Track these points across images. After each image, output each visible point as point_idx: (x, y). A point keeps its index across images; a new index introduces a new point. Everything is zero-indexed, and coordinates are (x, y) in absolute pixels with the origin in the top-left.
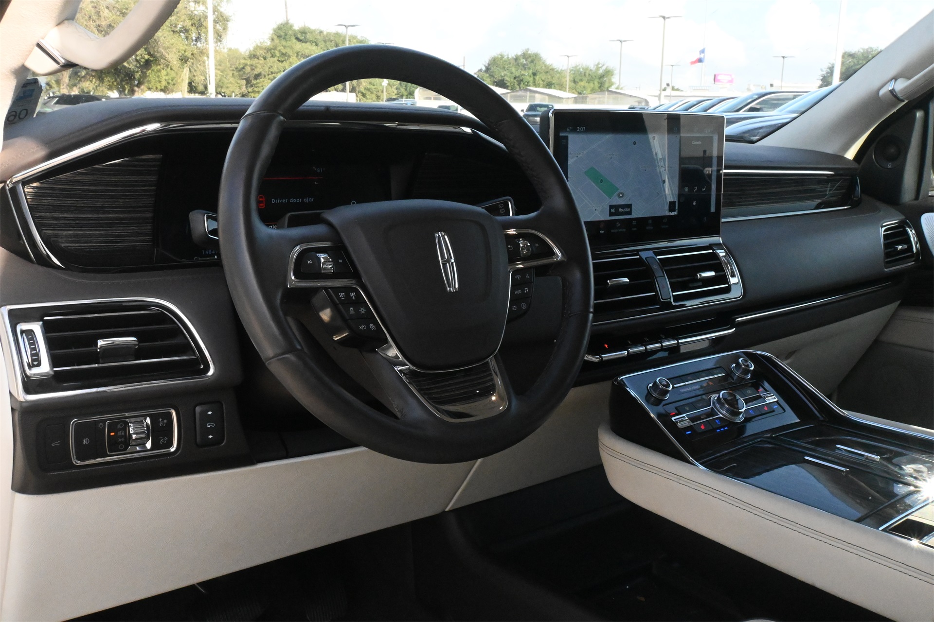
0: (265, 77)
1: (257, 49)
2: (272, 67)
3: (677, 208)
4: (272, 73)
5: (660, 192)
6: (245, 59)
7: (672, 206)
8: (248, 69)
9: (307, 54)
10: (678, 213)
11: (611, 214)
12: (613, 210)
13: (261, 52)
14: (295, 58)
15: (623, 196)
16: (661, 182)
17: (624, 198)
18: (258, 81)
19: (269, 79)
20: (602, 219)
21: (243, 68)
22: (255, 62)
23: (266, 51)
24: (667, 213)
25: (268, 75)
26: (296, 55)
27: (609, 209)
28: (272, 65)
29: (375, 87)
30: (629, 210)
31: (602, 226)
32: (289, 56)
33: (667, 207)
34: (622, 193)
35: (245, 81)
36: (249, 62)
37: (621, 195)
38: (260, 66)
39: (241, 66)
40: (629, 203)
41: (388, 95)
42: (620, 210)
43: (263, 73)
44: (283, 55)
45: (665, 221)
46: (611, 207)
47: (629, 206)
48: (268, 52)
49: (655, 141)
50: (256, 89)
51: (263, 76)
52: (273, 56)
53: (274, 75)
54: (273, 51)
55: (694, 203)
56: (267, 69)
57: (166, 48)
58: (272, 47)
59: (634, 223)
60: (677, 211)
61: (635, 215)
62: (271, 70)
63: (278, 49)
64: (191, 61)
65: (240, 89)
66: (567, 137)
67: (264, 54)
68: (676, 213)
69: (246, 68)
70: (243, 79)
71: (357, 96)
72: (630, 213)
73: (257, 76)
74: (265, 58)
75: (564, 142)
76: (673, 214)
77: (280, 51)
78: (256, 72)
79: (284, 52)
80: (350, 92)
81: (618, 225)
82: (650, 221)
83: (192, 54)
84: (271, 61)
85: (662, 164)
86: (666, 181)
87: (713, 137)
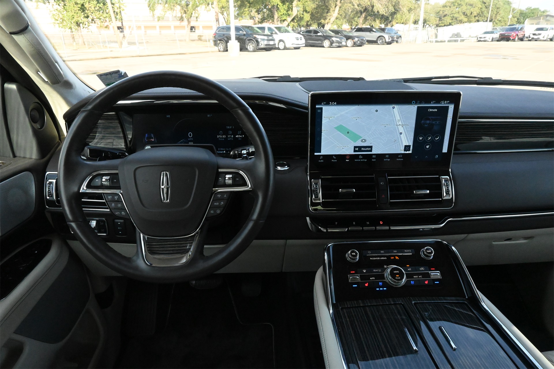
0: (448, 16)
1: (447, 3)
2: (452, 11)
3: (411, 149)
4: (452, 14)
5: (397, 140)
6: (441, 8)
7: (407, 147)
8: (441, 12)
9: (471, 4)
10: (413, 152)
11: (355, 151)
12: (357, 149)
13: (449, 4)
14: (465, 6)
15: (365, 142)
16: (398, 134)
17: (366, 143)
18: (445, 18)
19: (450, 17)
20: (348, 154)
21: (439, 12)
22: (445, 9)
23: (451, 3)
24: (403, 152)
25: (450, 15)
26: (465, 4)
27: (353, 148)
28: (453, 10)
29: (504, 19)
30: (370, 149)
31: (348, 157)
32: (462, 5)
33: (403, 148)
35: (439, 18)
36: (442, 9)
37: (364, 141)
38: (447, 11)
39: (438, 11)
40: (371, 145)
41: (511, 22)
42: (362, 149)
43: (448, 14)
44: (459, 5)
45: (400, 156)
46: (355, 147)
47: (371, 147)
48: (452, 4)
49: (393, 109)
50: (443, 22)
51: (447, 16)
52: (454, 6)
53: (453, 15)
54: (454, 3)
55: (428, 147)
56: (450, 12)
57: (402, 6)
58: (454, 1)
59: (374, 156)
61: (374, 152)
62: (452, 12)
63: (457, 2)
64: (414, 10)
65: (436, 22)
66: (322, 108)
67: (450, 5)
68: (410, 152)
69: (440, 12)
70: (438, 18)
71: (493, 24)
72: (371, 151)
73: (445, 16)
74: (450, 7)
75: (319, 111)
76: (408, 152)
77: (458, 3)
78: (445, 14)
79: (460, 4)
80: (489, 22)
81: (361, 157)
82: (387, 156)
83: (414, 8)
84: (453, 8)
85: (400, 123)
86: (403, 133)
87: (448, 107)
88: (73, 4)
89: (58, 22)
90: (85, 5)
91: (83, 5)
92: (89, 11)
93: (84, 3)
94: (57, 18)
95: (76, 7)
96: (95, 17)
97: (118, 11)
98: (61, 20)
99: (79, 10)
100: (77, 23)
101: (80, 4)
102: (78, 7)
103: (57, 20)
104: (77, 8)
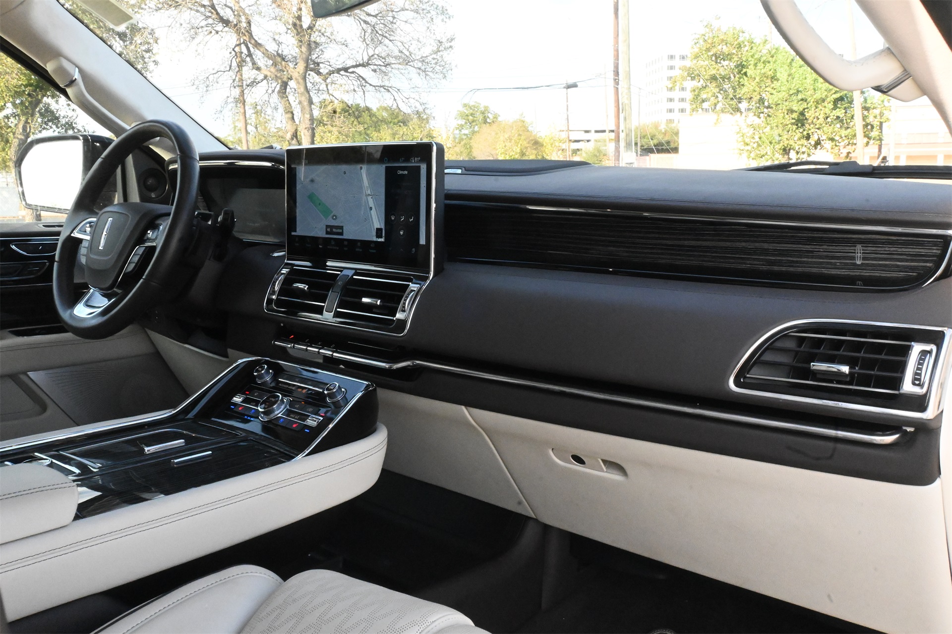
3: (383, 235)
5: (368, 219)
7: (379, 232)
10: (385, 239)
11: (327, 233)
12: (329, 230)
15: (336, 218)
16: (368, 209)
17: (337, 220)
20: (321, 236)
24: (375, 239)
27: (325, 228)
30: (341, 231)
31: (320, 242)
33: (374, 233)
34: (335, 216)
40: (341, 225)
42: (334, 230)
45: (372, 245)
46: (327, 226)
47: (342, 228)
49: (362, 171)
55: (402, 233)
59: (346, 243)
60: (384, 238)
61: (345, 236)
66: (296, 168)
68: (382, 240)
72: (342, 234)
75: (294, 172)
76: (380, 240)
81: (333, 243)
82: (359, 244)
85: (369, 192)
86: (374, 209)
87: (420, 166)
88: (784, 113)
89: (749, 148)
90: (806, 113)
91: (802, 114)
92: (812, 126)
93: (806, 110)
94: (747, 141)
95: (789, 118)
96: (824, 137)
97: (876, 123)
98: (755, 145)
99: (792, 124)
100: (784, 150)
101: (796, 112)
102: (792, 119)
103: (747, 144)
104: (789, 120)
